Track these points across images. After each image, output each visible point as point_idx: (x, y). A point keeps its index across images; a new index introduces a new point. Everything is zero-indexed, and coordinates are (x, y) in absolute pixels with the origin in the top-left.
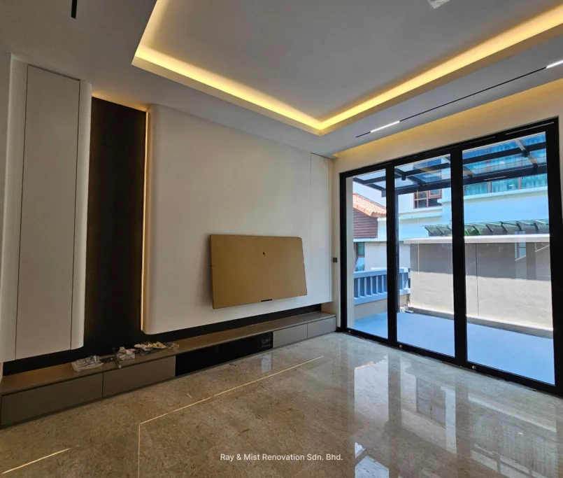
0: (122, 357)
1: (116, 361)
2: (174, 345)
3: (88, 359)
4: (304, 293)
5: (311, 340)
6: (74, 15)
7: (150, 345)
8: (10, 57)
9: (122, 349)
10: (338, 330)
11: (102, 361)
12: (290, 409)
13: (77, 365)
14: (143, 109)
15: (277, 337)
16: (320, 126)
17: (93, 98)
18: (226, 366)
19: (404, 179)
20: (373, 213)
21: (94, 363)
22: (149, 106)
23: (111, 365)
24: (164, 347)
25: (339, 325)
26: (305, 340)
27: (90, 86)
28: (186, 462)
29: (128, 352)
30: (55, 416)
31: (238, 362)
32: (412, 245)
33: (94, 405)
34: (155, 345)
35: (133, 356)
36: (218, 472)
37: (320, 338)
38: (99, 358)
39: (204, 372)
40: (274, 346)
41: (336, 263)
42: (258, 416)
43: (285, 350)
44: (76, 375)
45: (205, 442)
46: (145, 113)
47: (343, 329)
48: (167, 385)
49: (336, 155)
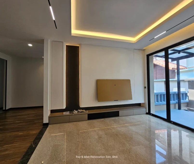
0: (74, 112)
1: (73, 113)
2: (87, 111)
3: (67, 112)
4: (131, 99)
5: (135, 116)
6: (56, 28)
7: (81, 110)
8: (48, 40)
9: (75, 110)
10: (147, 114)
11: (70, 113)
12: (117, 135)
13: (64, 113)
14: (78, 46)
15: (121, 113)
16: (134, 39)
17: (66, 45)
18: (103, 119)
19: (179, 53)
20: (173, 68)
21: (68, 113)
22: (79, 45)
23: (71, 114)
24: (85, 111)
25: (147, 112)
26: (132, 115)
27: (65, 43)
28: (82, 141)
29: (76, 111)
30: (59, 124)
31: (106, 119)
32: (189, 81)
33: (67, 123)
34: (83, 111)
35: (77, 113)
36: (89, 145)
37: (138, 115)
38: (69, 112)
39: (96, 120)
40: (120, 116)
41: (145, 89)
42: (106, 134)
43: (124, 118)
44: (64, 115)
45: (89, 137)
46: (79, 47)
47: (149, 113)
48: (85, 122)
49: (144, 48)
